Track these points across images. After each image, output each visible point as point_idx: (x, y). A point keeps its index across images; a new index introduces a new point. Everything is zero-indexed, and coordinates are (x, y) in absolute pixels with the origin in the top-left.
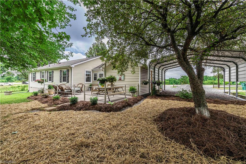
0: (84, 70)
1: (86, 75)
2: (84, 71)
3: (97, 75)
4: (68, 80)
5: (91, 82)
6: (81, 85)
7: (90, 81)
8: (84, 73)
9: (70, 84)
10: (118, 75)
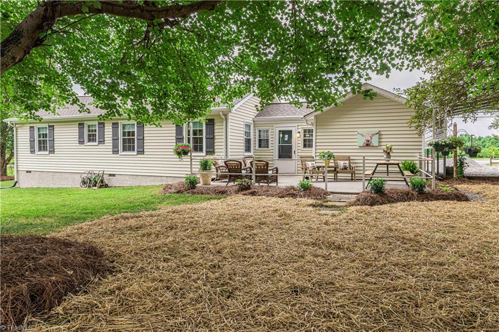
10: (361, 134)
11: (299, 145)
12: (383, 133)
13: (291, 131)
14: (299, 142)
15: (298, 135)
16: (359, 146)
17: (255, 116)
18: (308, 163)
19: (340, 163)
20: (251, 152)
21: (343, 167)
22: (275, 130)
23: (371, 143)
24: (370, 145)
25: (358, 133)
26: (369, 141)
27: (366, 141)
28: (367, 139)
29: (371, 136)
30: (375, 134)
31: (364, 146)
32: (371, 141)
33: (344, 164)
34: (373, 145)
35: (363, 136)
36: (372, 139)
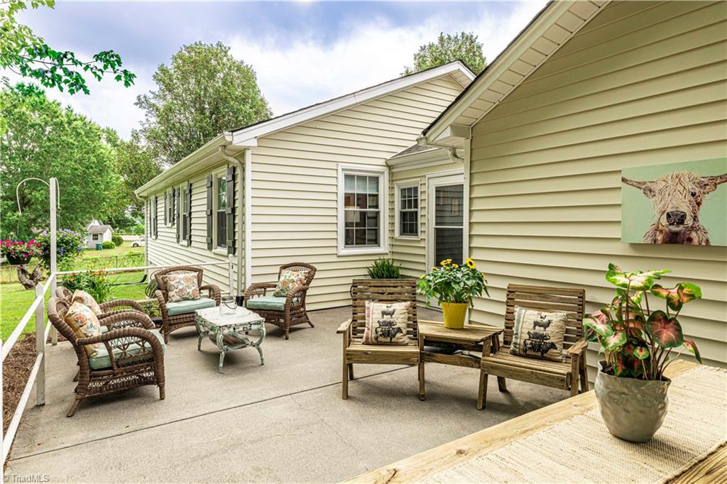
0: (333, 166)
1: (348, 200)
2: (333, 174)
3: (419, 197)
4: (232, 233)
5: (384, 248)
6: (294, 278)
7: (376, 241)
8: (333, 189)
10: (639, 185)
16: (634, 246)
17: (395, 154)
18: (371, 309)
19: (521, 320)
20: (379, 246)
21: (529, 342)
22: (428, 188)
23: (697, 231)
24: (690, 240)
25: (624, 180)
26: (681, 219)
27: (664, 221)
28: (670, 206)
29: (697, 190)
30: (718, 181)
31: (655, 241)
32: (696, 217)
33: (536, 324)
34: (707, 241)
35: (651, 191)
36: (701, 207)
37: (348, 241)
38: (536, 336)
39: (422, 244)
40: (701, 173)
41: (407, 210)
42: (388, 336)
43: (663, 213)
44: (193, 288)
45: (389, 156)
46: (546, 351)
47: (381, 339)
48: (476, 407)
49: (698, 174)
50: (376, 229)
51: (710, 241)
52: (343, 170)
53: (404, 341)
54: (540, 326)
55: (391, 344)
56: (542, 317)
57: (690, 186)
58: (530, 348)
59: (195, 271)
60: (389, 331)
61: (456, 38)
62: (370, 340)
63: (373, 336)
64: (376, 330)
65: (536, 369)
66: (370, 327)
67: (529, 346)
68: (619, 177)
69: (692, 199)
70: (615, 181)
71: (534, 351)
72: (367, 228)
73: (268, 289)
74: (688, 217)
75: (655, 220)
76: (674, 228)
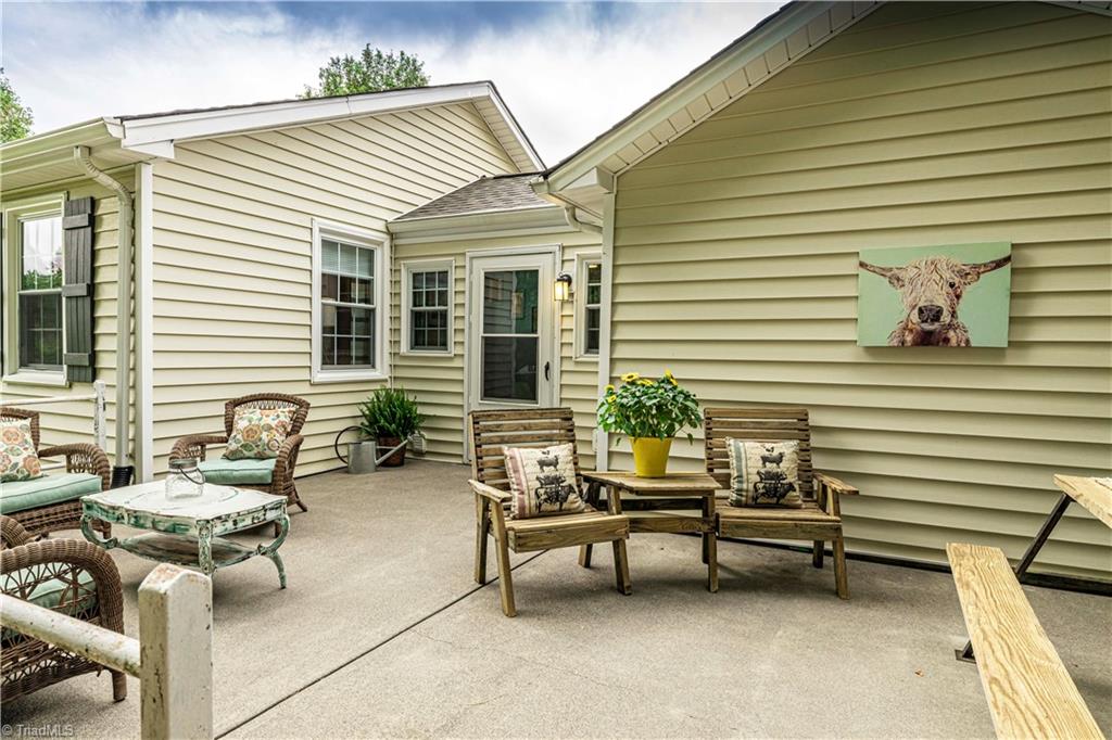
0: (305, 221)
1: (329, 282)
2: (307, 235)
3: (452, 288)
4: (87, 339)
5: (381, 370)
6: (270, 422)
7: (367, 359)
8: (306, 264)
9: (111, 397)
10: (883, 272)
11: (567, 338)
12: (1042, 258)
13: (535, 273)
14: (568, 324)
15: (561, 290)
16: (869, 349)
17: (400, 215)
18: (519, 459)
19: (743, 455)
20: (374, 367)
21: (761, 485)
22: (471, 272)
23: (955, 330)
24: (947, 340)
25: (862, 265)
26: (936, 315)
27: (915, 317)
28: (923, 299)
29: (957, 280)
30: (982, 270)
31: (903, 344)
32: (954, 312)
33: (765, 460)
34: (968, 341)
35: (898, 279)
36: (960, 301)
37: (327, 360)
38: (769, 476)
39: (457, 363)
40: (962, 260)
41: (424, 308)
42: (557, 500)
43: (914, 308)
44: (25, 454)
45: (391, 217)
46: (783, 496)
47: (546, 507)
48: (709, 589)
49: (958, 261)
50: (368, 340)
51: (971, 340)
52: (321, 230)
53: (579, 507)
54: (771, 462)
55: (561, 513)
56: (768, 450)
57: (947, 275)
58: (763, 494)
59: (22, 418)
60: (557, 492)
61: (390, 57)
62: (527, 511)
63: (533, 502)
64: (536, 493)
65: (800, 520)
66: (525, 488)
67: (761, 491)
68: (854, 261)
69: (950, 290)
70: (849, 267)
71: (769, 497)
72: (354, 336)
73: (208, 446)
74: (945, 313)
75: (903, 317)
76: (928, 327)
